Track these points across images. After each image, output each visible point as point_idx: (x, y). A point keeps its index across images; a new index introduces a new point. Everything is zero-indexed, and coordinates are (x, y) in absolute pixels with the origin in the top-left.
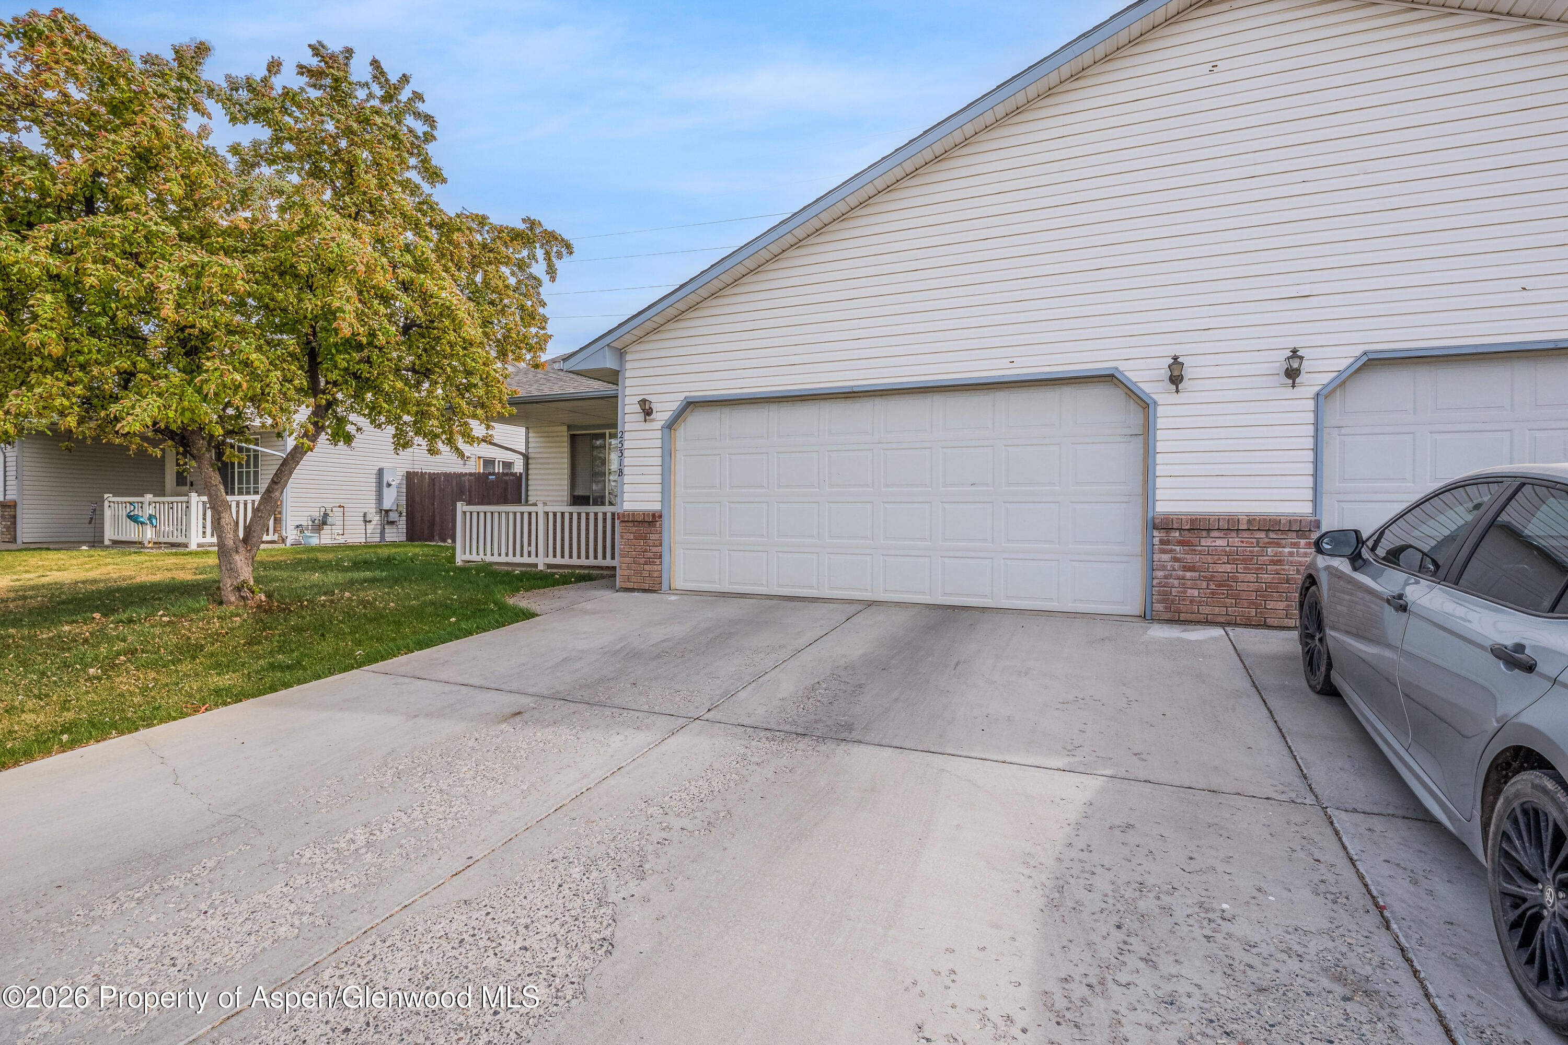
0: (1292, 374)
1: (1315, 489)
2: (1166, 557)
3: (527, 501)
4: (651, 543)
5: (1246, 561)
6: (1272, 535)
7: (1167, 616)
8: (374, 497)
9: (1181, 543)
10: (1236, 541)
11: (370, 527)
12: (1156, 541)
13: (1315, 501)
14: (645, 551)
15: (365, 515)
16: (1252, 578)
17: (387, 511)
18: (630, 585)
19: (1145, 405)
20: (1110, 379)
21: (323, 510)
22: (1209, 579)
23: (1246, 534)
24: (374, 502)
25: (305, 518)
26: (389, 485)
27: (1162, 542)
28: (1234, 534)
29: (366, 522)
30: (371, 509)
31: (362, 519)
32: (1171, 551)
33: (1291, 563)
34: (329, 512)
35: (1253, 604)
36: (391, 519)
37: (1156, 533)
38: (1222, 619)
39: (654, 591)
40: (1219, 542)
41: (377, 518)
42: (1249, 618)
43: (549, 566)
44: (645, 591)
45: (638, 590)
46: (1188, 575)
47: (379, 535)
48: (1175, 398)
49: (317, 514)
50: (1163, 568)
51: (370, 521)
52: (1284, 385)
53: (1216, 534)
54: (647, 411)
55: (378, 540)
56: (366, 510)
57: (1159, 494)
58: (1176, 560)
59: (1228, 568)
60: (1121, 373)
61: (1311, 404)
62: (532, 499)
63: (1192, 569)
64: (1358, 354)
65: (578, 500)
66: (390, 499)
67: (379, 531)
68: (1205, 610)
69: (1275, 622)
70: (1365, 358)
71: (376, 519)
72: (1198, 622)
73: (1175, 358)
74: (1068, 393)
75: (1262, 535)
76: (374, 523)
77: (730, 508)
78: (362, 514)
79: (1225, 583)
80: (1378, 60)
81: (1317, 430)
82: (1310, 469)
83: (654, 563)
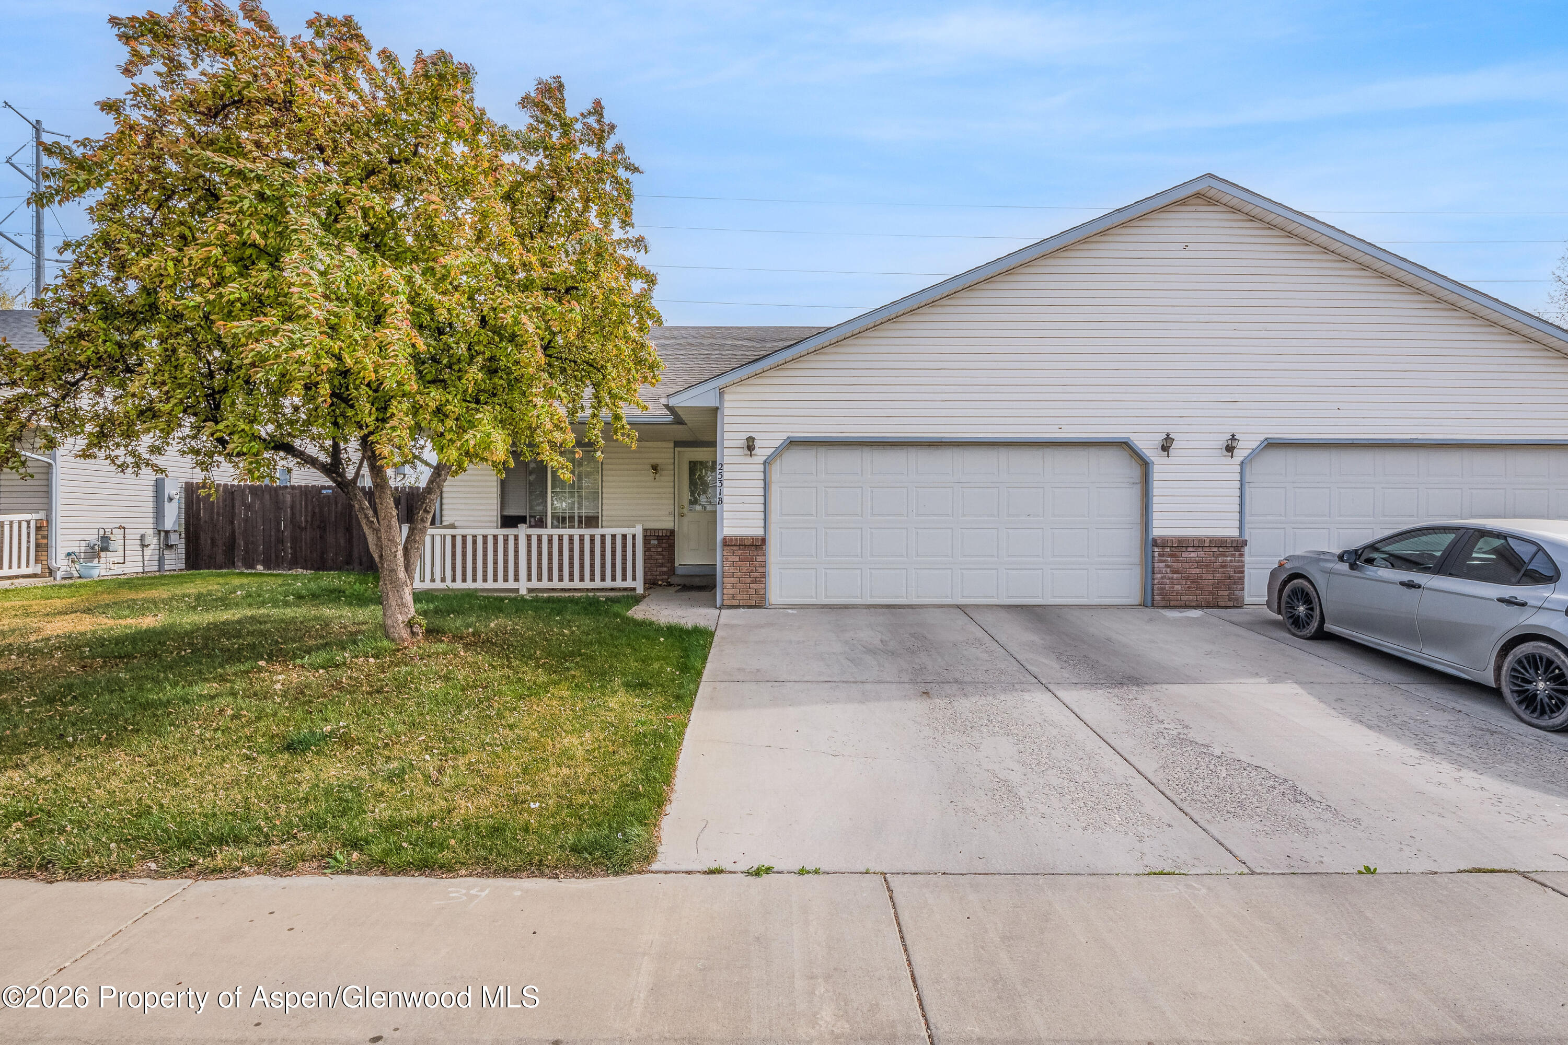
0: (1230, 449)
1: (1241, 521)
2: (1162, 565)
3: (441, 522)
4: (757, 564)
5: (1207, 566)
6: (1221, 549)
7: (1162, 604)
8: (151, 515)
9: (1171, 556)
10: (1202, 554)
11: (148, 552)
12: (1156, 554)
13: (1241, 529)
14: (752, 571)
15: (142, 537)
16: (1210, 576)
17: (167, 532)
18: (736, 603)
19: (1145, 465)
20: (1124, 445)
21: (102, 532)
22: (1187, 579)
23: (1207, 549)
24: (151, 521)
25: (77, 544)
26: (171, 499)
27: (1160, 555)
28: (1200, 549)
29: (144, 546)
30: (149, 530)
31: (139, 542)
32: (1165, 561)
33: (1231, 567)
34: (108, 534)
35: (1211, 594)
36: (171, 542)
37: (1156, 549)
38: (1194, 604)
39: (761, 607)
40: (1193, 555)
41: (155, 541)
42: (1208, 602)
43: (530, 590)
44: (750, 607)
45: (744, 607)
46: (1175, 576)
47: (156, 563)
48: (1165, 460)
49: (93, 538)
50: (1160, 572)
51: (148, 546)
52: (1225, 456)
53: (1190, 549)
54: (750, 446)
55: (156, 568)
56: (142, 532)
57: (1155, 523)
58: (1168, 566)
59: (1198, 571)
60: (1132, 441)
61: (1238, 469)
62: (447, 520)
63: (1176, 572)
64: (1262, 439)
65: (509, 521)
66: (173, 516)
67: (157, 557)
68: (1184, 598)
69: (1222, 604)
70: (1266, 442)
71: (152, 541)
72: (1181, 607)
73: (1168, 435)
74: (1093, 452)
75: (1215, 549)
76: (152, 547)
77: (826, 533)
78: (138, 537)
79: (1196, 581)
80: (1270, 263)
81: (1242, 485)
82: (1237, 508)
83: (761, 582)
